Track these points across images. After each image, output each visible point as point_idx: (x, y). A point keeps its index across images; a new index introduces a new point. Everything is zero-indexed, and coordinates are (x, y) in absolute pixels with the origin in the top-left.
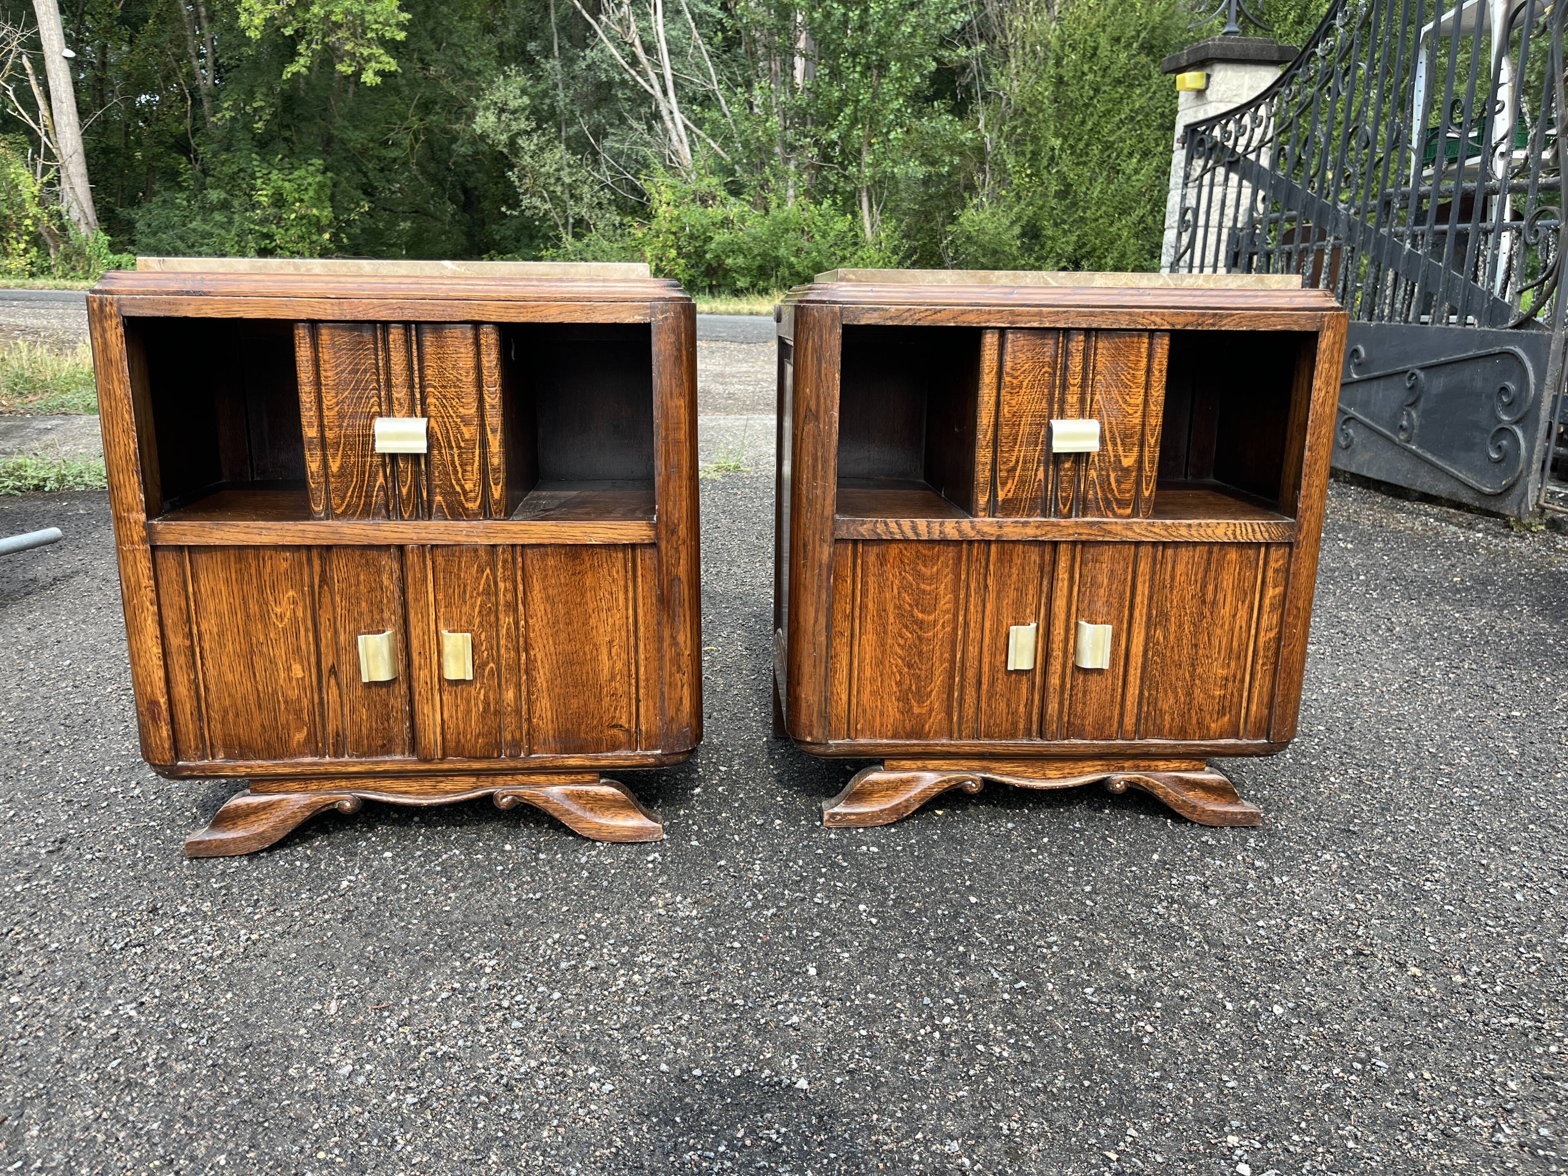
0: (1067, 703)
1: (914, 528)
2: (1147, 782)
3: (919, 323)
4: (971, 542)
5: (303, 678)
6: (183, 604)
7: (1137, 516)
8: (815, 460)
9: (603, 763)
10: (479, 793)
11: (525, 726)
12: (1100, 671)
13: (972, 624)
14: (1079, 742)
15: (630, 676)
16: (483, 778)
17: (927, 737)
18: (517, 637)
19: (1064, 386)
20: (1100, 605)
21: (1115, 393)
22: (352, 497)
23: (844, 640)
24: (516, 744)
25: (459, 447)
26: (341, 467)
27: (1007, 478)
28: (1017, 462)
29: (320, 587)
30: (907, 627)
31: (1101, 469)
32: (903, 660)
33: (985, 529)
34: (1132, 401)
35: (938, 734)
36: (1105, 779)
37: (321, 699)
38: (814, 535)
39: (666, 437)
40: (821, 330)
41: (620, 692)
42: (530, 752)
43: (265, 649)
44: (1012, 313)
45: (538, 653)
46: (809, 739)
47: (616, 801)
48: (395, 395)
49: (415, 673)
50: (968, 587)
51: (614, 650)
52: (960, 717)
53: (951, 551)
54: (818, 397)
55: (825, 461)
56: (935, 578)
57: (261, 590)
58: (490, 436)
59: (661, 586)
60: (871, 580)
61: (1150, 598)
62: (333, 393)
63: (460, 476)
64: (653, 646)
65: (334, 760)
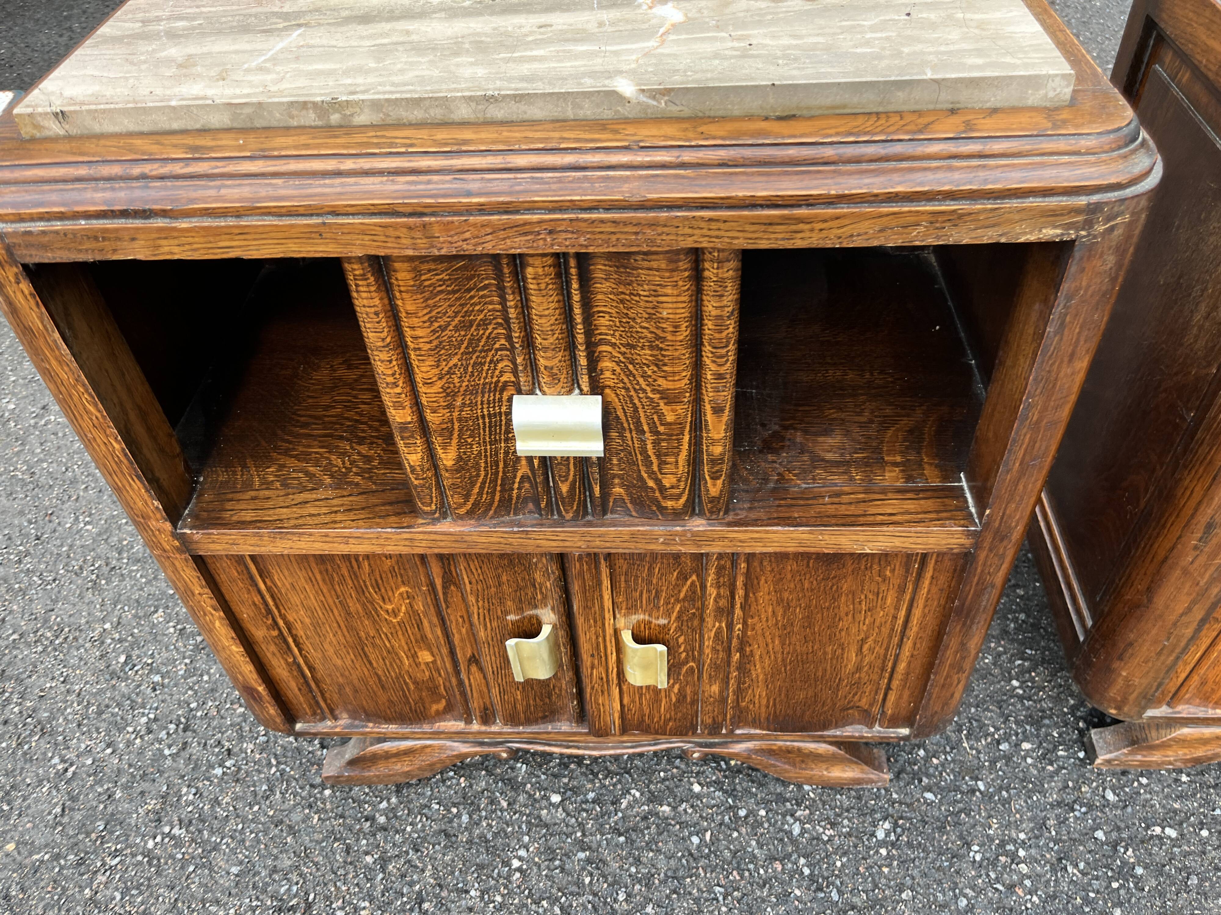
5: (434, 662)
9: (829, 739)
10: (663, 746)
11: (731, 712)
15: (883, 670)
18: (730, 639)
22: (480, 494)
25: (655, 432)
26: (459, 459)
29: (445, 587)
37: (461, 683)
41: (864, 680)
42: (734, 729)
43: (378, 641)
45: (756, 649)
48: (542, 362)
51: (866, 646)
57: (361, 591)
58: (709, 416)
62: (430, 362)
63: (655, 468)
64: (924, 646)
65: (484, 728)
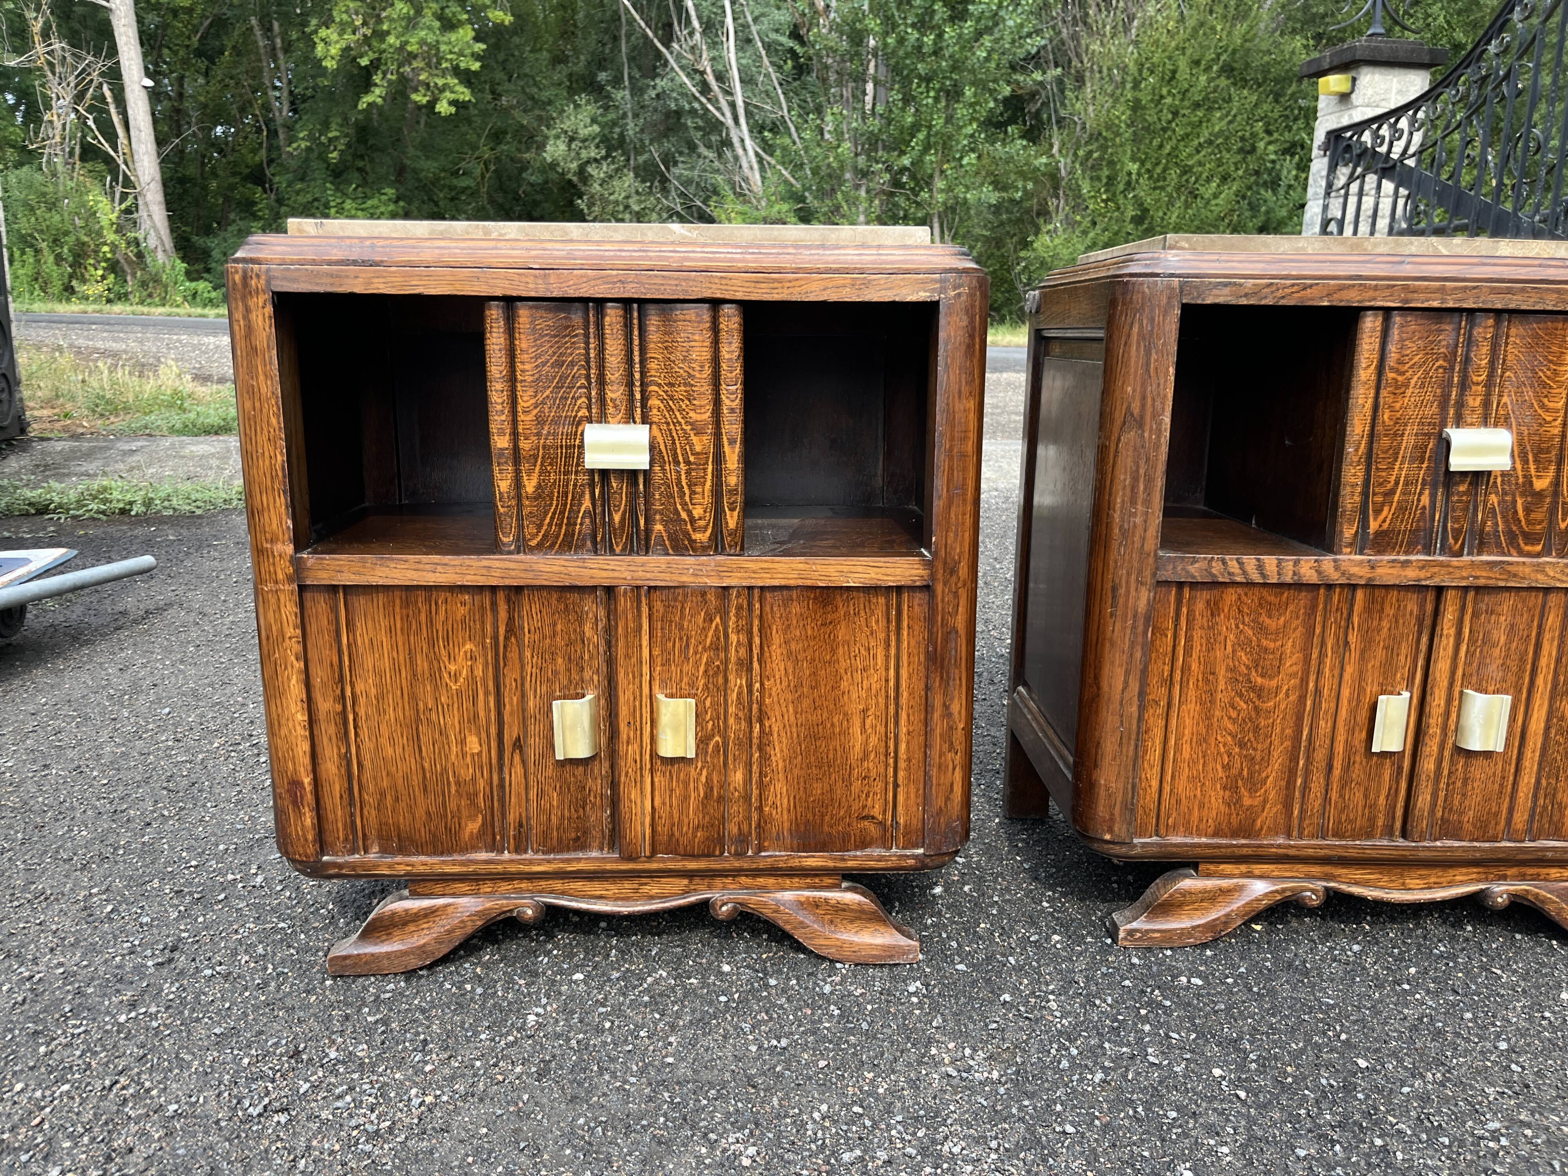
0: (1442, 794)
1: (1260, 567)
2: (1537, 895)
3: (1282, 302)
4: (1330, 587)
5: (480, 754)
6: (335, 659)
7: (1549, 554)
8: (1135, 479)
9: (850, 864)
10: (692, 899)
11: (755, 816)
12: (1488, 755)
13: (1326, 692)
14: (1457, 844)
15: (887, 755)
16: (697, 880)
17: (1257, 835)
18: (750, 703)
19: (1464, 385)
20: (1493, 669)
21: (1528, 394)
22: (550, 525)
23: (1159, 711)
24: (743, 840)
25: (688, 462)
26: (539, 486)
27: (1383, 504)
28: (1397, 483)
29: (506, 638)
30: (1241, 695)
31: (1505, 493)
32: (1234, 737)
33: (1354, 570)
34: (1551, 405)
35: (1274, 831)
36: (1482, 891)
37: (502, 780)
38: (1129, 574)
39: (951, 450)
40: (1152, 310)
41: (873, 774)
42: (760, 848)
43: (434, 716)
44: (1405, 288)
45: (774, 724)
46: (1107, 837)
47: (863, 911)
48: (610, 395)
49: (622, 748)
50: (1323, 644)
51: (868, 722)
52: (1302, 811)
53: (1304, 598)
54: (1144, 398)
55: (1149, 480)
56: (1281, 633)
57: (432, 643)
58: (727, 448)
59: (931, 639)
60: (1197, 634)
61: (1558, 661)
62: (531, 392)
63: (687, 498)
64: (918, 717)
65: (515, 857)
